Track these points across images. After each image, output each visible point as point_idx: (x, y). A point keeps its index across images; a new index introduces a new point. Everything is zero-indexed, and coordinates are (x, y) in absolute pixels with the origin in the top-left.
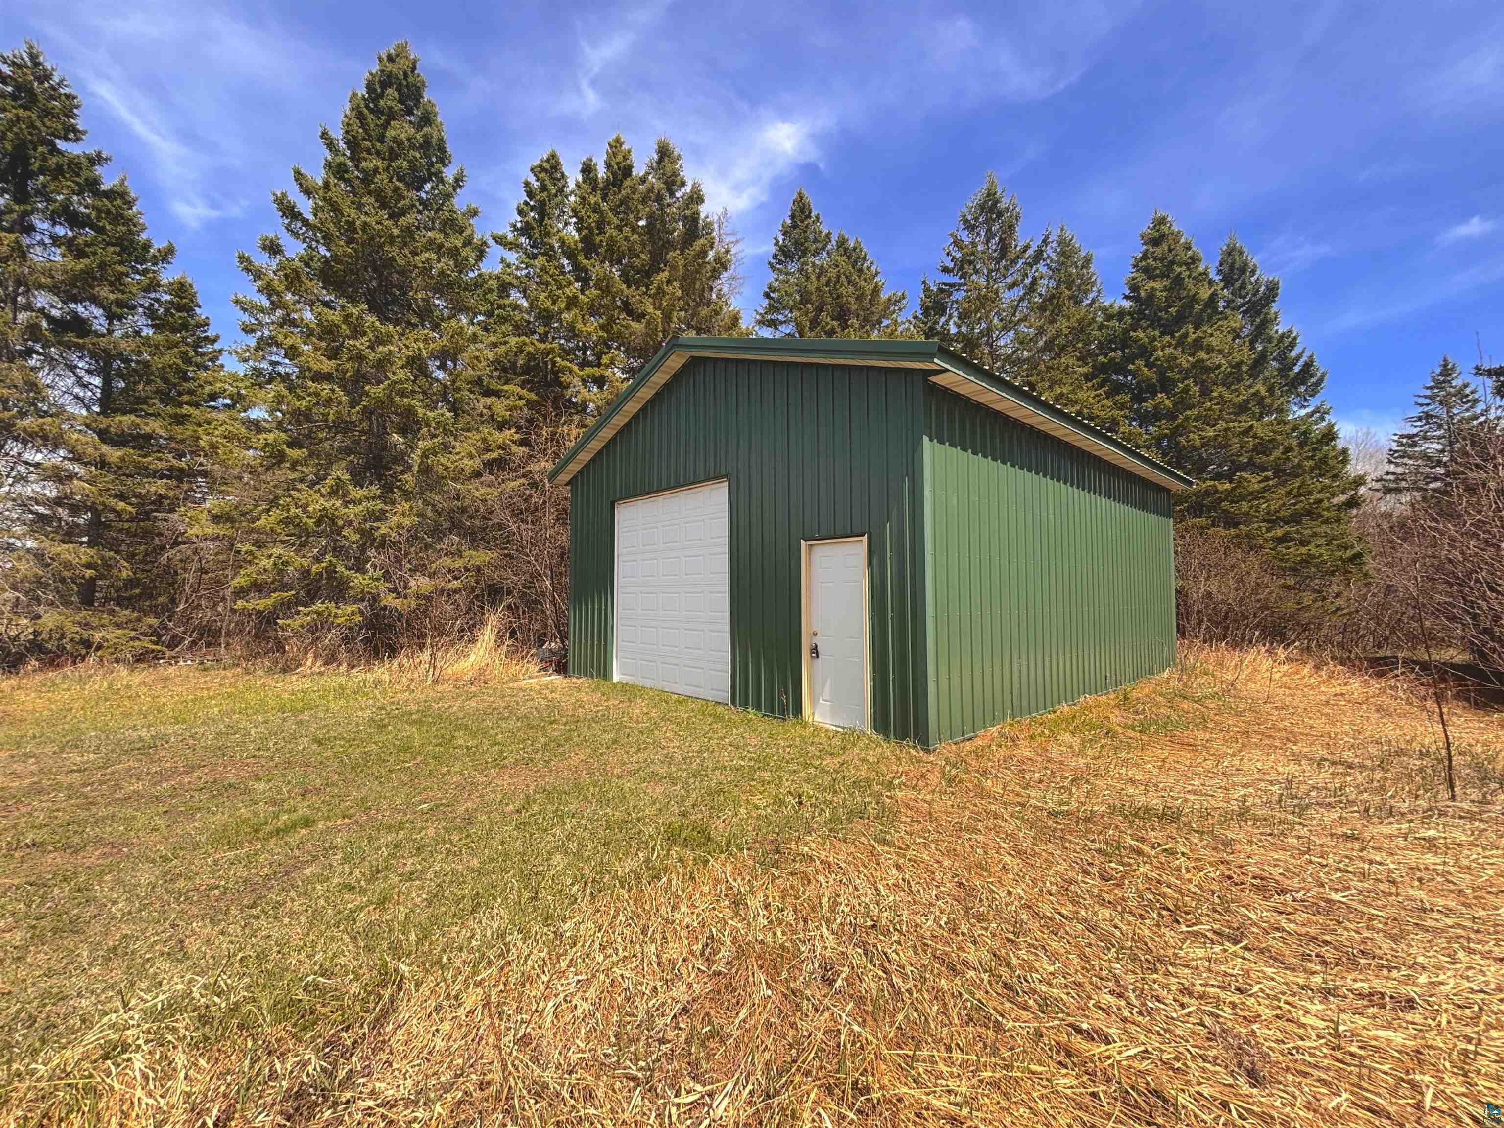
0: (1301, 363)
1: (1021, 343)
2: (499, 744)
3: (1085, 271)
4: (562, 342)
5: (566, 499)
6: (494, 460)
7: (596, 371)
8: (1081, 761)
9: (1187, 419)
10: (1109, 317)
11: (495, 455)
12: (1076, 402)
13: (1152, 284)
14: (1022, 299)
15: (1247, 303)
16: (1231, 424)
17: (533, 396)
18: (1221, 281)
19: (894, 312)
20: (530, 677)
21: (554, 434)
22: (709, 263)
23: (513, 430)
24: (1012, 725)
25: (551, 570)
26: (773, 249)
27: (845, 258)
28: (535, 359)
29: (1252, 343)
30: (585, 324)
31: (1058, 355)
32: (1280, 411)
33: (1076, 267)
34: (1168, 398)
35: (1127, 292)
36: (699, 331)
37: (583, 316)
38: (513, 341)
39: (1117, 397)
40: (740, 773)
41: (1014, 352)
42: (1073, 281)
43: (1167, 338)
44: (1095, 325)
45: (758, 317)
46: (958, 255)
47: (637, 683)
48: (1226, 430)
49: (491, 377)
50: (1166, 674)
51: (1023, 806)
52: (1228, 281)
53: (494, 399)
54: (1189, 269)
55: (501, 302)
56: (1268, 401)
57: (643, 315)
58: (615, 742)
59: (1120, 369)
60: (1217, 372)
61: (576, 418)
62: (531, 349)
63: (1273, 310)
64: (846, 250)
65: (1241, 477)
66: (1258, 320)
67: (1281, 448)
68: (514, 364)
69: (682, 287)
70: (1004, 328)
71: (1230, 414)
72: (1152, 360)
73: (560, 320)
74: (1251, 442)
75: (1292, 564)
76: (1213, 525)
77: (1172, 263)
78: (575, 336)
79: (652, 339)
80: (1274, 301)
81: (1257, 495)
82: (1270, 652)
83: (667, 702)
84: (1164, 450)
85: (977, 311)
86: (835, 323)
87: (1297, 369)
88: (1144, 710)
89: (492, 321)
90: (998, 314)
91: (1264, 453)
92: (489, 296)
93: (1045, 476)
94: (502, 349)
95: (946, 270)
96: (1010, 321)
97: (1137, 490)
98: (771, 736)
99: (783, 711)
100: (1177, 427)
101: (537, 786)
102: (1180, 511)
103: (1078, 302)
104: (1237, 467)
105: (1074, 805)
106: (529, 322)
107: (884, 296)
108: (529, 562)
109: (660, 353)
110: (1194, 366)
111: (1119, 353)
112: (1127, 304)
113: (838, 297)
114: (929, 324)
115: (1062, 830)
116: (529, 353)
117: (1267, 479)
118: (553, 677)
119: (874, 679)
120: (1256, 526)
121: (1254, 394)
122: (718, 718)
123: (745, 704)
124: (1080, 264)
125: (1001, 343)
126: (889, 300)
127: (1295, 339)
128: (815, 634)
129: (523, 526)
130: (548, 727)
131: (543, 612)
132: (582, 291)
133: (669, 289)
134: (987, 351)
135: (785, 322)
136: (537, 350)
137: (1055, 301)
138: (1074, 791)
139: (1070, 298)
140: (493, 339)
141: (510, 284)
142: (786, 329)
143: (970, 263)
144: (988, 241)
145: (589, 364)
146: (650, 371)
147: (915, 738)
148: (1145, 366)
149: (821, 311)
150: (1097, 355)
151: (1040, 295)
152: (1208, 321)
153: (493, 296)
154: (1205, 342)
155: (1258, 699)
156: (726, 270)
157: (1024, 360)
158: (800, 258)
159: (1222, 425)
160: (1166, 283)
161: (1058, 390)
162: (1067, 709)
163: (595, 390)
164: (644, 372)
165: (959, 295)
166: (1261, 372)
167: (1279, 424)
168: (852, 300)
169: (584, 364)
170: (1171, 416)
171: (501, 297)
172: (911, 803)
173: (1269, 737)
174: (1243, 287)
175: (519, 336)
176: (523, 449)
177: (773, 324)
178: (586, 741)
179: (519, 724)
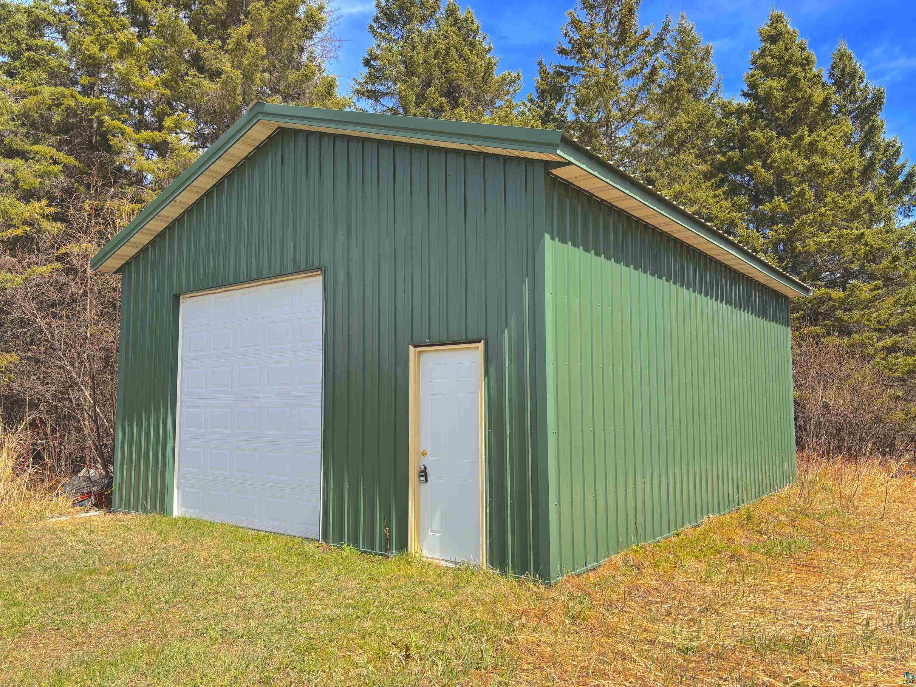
0: (905, 172)
1: (641, 136)
2: (19, 604)
3: (704, 63)
4: (112, 96)
5: (114, 289)
6: (17, 238)
7: (157, 136)
8: (708, 589)
9: (803, 223)
10: (729, 114)
11: (19, 232)
12: (695, 202)
13: (769, 82)
14: (641, 90)
15: (857, 109)
16: (844, 231)
17: (71, 161)
18: (834, 84)
19: (508, 93)
20: (61, 515)
21: (98, 211)
22: (299, 20)
23: (44, 202)
24: (636, 551)
25: (93, 379)
26: (375, 12)
27: (455, 28)
28: (76, 115)
29: (862, 149)
30: (142, 78)
31: (677, 151)
32: (888, 219)
33: (696, 59)
34: (785, 201)
35: (746, 89)
36: (286, 97)
37: (140, 68)
38: (47, 91)
39: (736, 199)
40: (335, 623)
41: (634, 145)
42: (693, 73)
43: (784, 139)
44: (714, 122)
45: (357, 87)
46: (576, 37)
47: (204, 518)
48: (839, 237)
49: (15, 134)
50: (786, 490)
51: (651, 642)
52: (839, 85)
53: (17, 162)
54: (804, 70)
55: (32, 42)
56: (877, 208)
57: (218, 73)
58: (177, 593)
59: (738, 168)
60: (831, 177)
61: (130, 191)
62: (71, 102)
63: (879, 119)
64: (456, 20)
65: (854, 285)
66: (867, 127)
67: (889, 257)
68: (48, 120)
69: (266, 44)
70: (623, 119)
71: (843, 220)
72: (769, 161)
73: (110, 71)
74: (862, 250)
75: (901, 375)
76: (829, 334)
77: (788, 62)
78: (129, 91)
79: (229, 102)
80: (880, 109)
81: (868, 304)
82: (884, 465)
83: (243, 540)
84: (780, 256)
85: (596, 98)
86: (444, 100)
87: (901, 178)
88: (767, 530)
89: (17, 63)
90: (616, 103)
91: (874, 261)
92: (15, 33)
93: (668, 280)
94: (31, 101)
95: (562, 52)
96: (629, 112)
97: (756, 297)
98: (371, 576)
99: (386, 547)
100: (794, 232)
101: (71, 658)
102: (797, 318)
103: (697, 96)
104: (849, 274)
105: (704, 640)
106: (68, 70)
107: (497, 75)
108: (61, 367)
109: (239, 123)
110: (810, 169)
111: (737, 152)
112: (746, 102)
113: (448, 71)
114: (545, 109)
115: (693, 669)
116: (69, 108)
117: (877, 288)
118: (92, 513)
119: (490, 504)
120: (868, 335)
121: (865, 202)
122: (307, 557)
123: (340, 540)
124: (699, 56)
125: (620, 134)
126: (504, 79)
127: (899, 148)
128: (424, 454)
129: (55, 322)
130: (86, 578)
131: (80, 430)
132: (140, 37)
133: (251, 45)
134: (605, 142)
135: (387, 94)
136: (78, 103)
137: (675, 94)
138: (703, 623)
139: (689, 91)
140: (20, 87)
141: (45, 21)
142: (389, 102)
143: (589, 46)
144: (607, 23)
145: (147, 127)
146: (227, 142)
147: (535, 570)
148: (763, 167)
149: (429, 85)
150: (715, 153)
151: (660, 86)
152: (823, 124)
153: (22, 34)
154: (820, 145)
155: (875, 515)
156: (320, 29)
157: (643, 155)
158: (405, 24)
159: (835, 231)
160: (783, 82)
161: (677, 188)
162: (690, 531)
163: (155, 158)
164: (218, 143)
165: (577, 80)
166: (869, 179)
167: (887, 233)
168: (463, 76)
169: (140, 126)
170: (788, 220)
171: (32, 36)
172: (533, 648)
173: (887, 554)
174: (853, 93)
175: (56, 85)
176: (58, 225)
177: (374, 95)
178: (137, 595)
179: (46, 576)
